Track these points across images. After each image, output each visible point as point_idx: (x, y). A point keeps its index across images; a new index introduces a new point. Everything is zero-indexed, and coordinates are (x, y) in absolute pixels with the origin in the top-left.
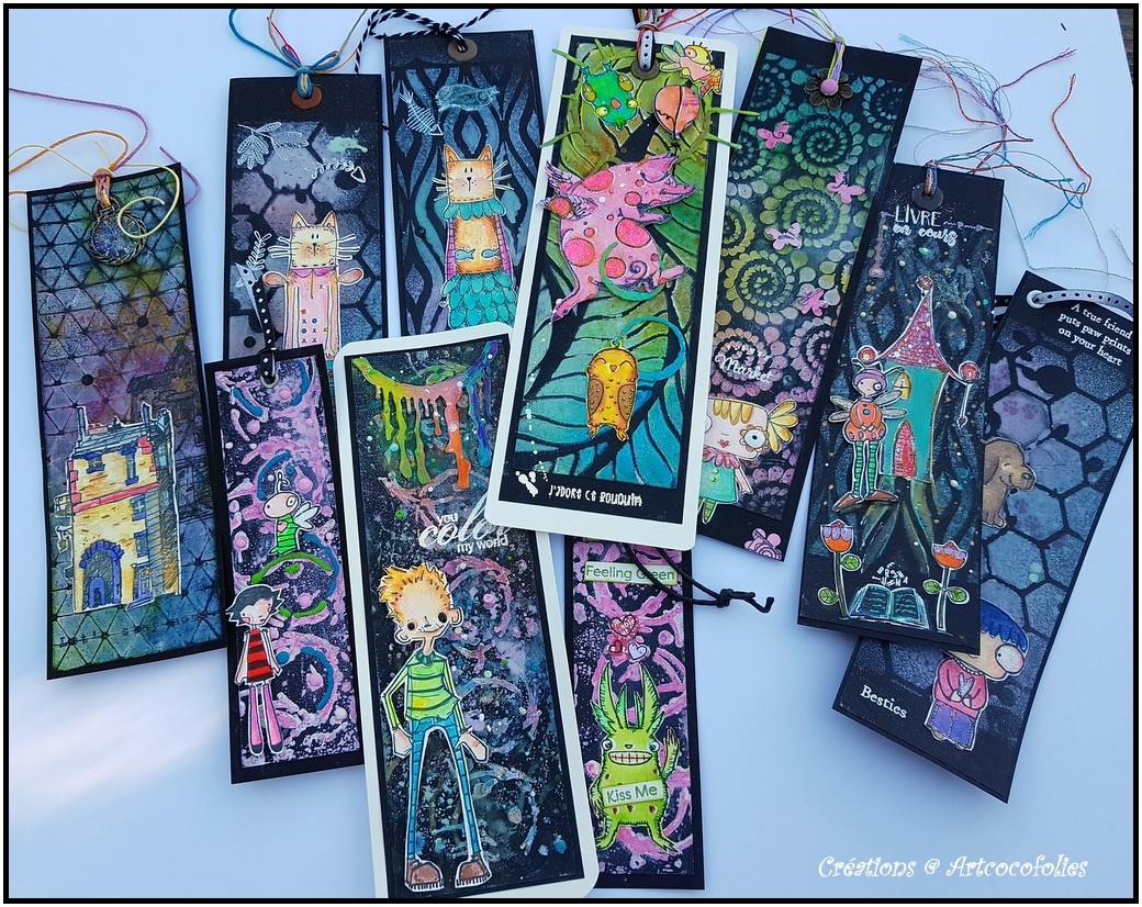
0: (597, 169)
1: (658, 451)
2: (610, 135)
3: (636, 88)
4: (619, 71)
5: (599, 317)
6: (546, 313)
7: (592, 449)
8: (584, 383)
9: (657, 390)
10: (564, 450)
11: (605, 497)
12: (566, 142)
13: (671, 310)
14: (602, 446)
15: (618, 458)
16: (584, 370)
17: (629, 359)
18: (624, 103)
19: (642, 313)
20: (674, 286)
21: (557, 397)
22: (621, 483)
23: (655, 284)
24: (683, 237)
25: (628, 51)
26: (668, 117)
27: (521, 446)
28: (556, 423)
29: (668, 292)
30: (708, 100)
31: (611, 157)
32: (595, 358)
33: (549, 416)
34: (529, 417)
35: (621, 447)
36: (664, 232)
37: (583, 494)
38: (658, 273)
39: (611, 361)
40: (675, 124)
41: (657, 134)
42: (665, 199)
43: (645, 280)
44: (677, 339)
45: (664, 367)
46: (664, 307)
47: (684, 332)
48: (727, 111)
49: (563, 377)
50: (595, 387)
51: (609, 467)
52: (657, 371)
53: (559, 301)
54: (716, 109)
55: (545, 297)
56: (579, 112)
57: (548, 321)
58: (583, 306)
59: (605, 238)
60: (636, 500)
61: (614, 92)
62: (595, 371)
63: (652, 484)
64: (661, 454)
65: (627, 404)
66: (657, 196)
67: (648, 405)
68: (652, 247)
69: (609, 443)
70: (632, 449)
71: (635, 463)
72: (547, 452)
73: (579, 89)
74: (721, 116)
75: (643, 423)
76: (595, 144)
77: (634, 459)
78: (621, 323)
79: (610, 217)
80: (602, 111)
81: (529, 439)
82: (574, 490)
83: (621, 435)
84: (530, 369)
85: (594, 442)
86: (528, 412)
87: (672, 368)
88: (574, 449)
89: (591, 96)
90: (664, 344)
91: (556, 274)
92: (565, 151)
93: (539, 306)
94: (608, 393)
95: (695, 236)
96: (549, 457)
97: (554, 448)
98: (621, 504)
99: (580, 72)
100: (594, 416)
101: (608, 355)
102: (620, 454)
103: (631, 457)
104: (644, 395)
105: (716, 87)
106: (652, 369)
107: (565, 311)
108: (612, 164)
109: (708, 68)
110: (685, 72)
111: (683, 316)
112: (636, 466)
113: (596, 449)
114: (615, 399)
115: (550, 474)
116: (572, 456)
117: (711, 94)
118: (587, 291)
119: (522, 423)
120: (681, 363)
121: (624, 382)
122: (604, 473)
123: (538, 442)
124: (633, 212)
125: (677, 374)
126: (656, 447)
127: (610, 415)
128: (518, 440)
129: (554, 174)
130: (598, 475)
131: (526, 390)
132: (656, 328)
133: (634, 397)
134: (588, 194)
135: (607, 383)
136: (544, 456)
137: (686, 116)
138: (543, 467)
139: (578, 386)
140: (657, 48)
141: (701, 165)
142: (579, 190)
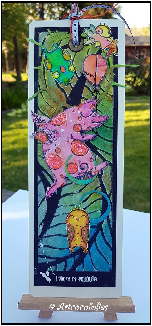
0: (57, 111)
1: (102, 255)
2: (62, 90)
3: (72, 58)
4: (62, 47)
5: (68, 194)
6: (43, 195)
7: (72, 258)
8: (65, 228)
9: (99, 227)
10: (60, 260)
11: (81, 279)
12: (40, 97)
13: (102, 186)
14: (77, 257)
15: (84, 261)
16: (64, 222)
17: (85, 214)
18: (67, 68)
19: (88, 190)
20: (102, 172)
21: (53, 236)
22: (87, 272)
23: (93, 174)
24: (105, 145)
25: (65, 34)
26: (91, 76)
27: (40, 260)
28: (55, 248)
29: (100, 176)
30: (111, 60)
31: (64, 104)
32: (69, 215)
33: (51, 245)
34: (42, 246)
35: (85, 256)
36: (95, 144)
37: (71, 279)
38: (94, 168)
39: (76, 216)
40: (95, 80)
41: (86, 86)
42: (94, 125)
43: (88, 173)
44: (106, 200)
45: (101, 215)
46: (99, 185)
47: (109, 196)
48: (122, 66)
49: (55, 226)
50: (70, 230)
51: (81, 266)
52: (98, 218)
53: (48, 188)
54: (116, 66)
55: (41, 186)
56: (44, 77)
57: (44, 199)
58: (60, 190)
59: (66, 153)
60: (95, 279)
61: (61, 62)
62: (70, 222)
63: (101, 271)
64: (104, 257)
65: (86, 236)
66: (89, 125)
67: (95, 235)
68: (90, 154)
69: (80, 255)
70: (90, 256)
71: (92, 263)
72: (53, 262)
73: (43, 63)
74: (119, 70)
75: (94, 243)
76: (55, 97)
77: (92, 261)
78: (79, 196)
79: (67, 140)
80: (56, 75)
81: (43, 257)
82: (67, 278)
83: (84, 250)
84: (39, 223)
85: (73, 255)
86: (41, 244)
87: (105, 215)
88: (64, 259)
89: (49, 66)
90: (100, 203)
91: (45, 174)
92: (40, 103)
93: (39, 191)
94: (77, 231)
95: (110, 144)
96: (54, 264)
97: (55, 260)
98: (88, 281)
99: (42, 51)
100: (72, 243)
101: (75, 213)
102: (85, 259)
103: (90, 260)
104: (94, 230)
105: (115, 52)
106: (96, 217)
107: (51, 194)
108: (65, 108)
109: (109, 39)
110: (98, 44)
111: (108, 188)
112: (93, 264)
113: (74, 258)
114: (80, 234)
115: (55, 272)
116: (64, 263)
117: (112, 56)
118: (61, 182)
119: (39, 250)
120: (109, 212)
121: (83, 225)
122: (79, 269)
123: (48, 258)
124: (78, 136)
125: (108, 218)
126: (101, 254)
127: (78, 242)
128: (39, 258)
129: (36, 118)
130: (77, 270)
131: (39, 234)
132: (96, 196)
133: (89, 231)
134: (54, 128)
135: (76, 227)
136: (51, 264)
137: (100, 74)
138: (52, 269)
139: (62, 230)
140: (81, 30)
141: (110, 102)
142: (50, 127)
